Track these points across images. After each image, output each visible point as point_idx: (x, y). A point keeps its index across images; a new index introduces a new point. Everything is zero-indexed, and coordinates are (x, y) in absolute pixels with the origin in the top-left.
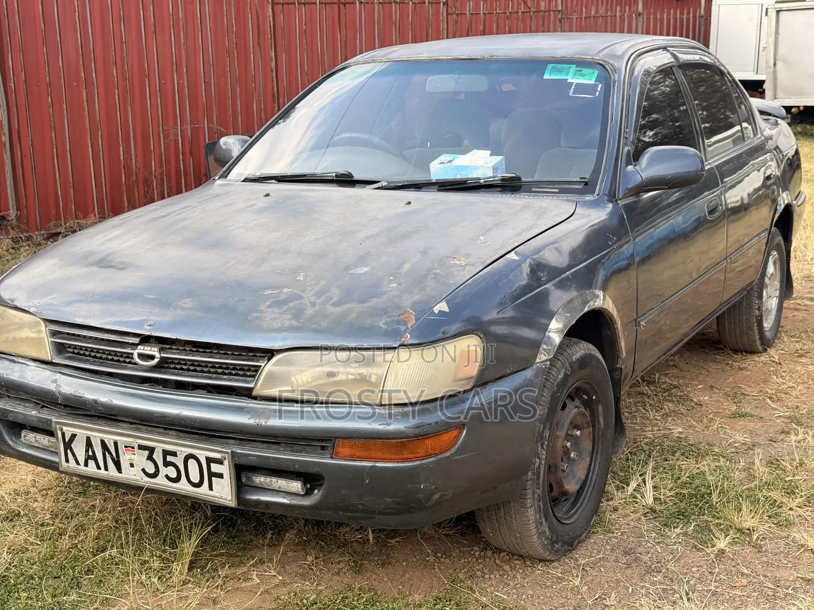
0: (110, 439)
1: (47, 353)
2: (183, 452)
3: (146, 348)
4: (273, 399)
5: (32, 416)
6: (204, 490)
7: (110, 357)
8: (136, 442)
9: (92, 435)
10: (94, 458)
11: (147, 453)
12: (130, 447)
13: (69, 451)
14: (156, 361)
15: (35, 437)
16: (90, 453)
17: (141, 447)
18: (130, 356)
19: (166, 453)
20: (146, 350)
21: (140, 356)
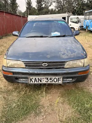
0: (40, 78)
1: (24, 66)
2: (53, 78)
4: (67, 68)
5: (23, 76)
6: (57, 82)
8: (44, 78)
9: (36, 78)
10: (36, 81)
11: (46, 79)
13: (31, 81)
14: (47, 65)
15: (22, 79)
18: (42, 65)
19: (50, 78)
20: (45, 64)
21: (44, 65)
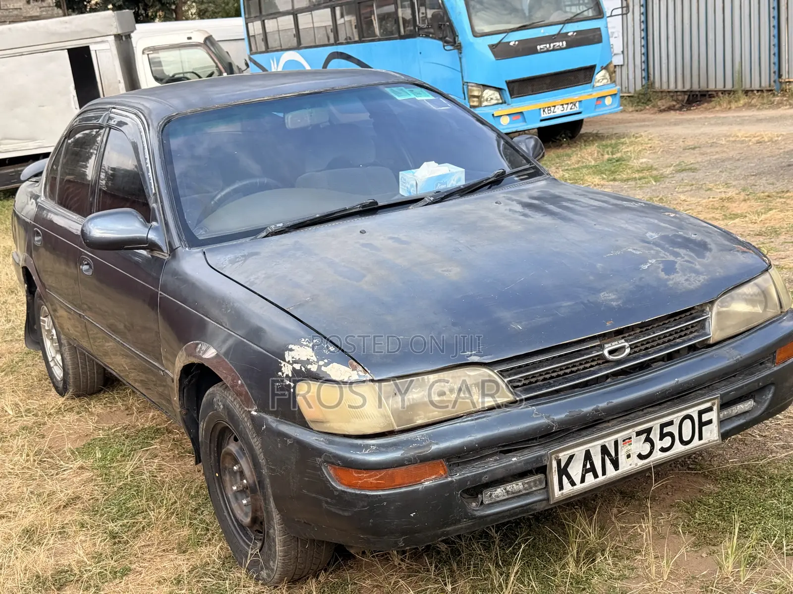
0: (609, 441)
2: (676, 418)
3: (613, 344)
5: (515, 463)
6: (696, 442)
7: (582, 367)
8: (631, 432)
9: (590, 447)
10: (592, 468)
11: (644, 436)
12: (627, 439)
13: (564, 477)
15: (505, 489)
16: (588, 466)
17: (639, 434)
18: (601, 357)
19: (662, 427)
20: (615, 345)
21: (611, 352)
